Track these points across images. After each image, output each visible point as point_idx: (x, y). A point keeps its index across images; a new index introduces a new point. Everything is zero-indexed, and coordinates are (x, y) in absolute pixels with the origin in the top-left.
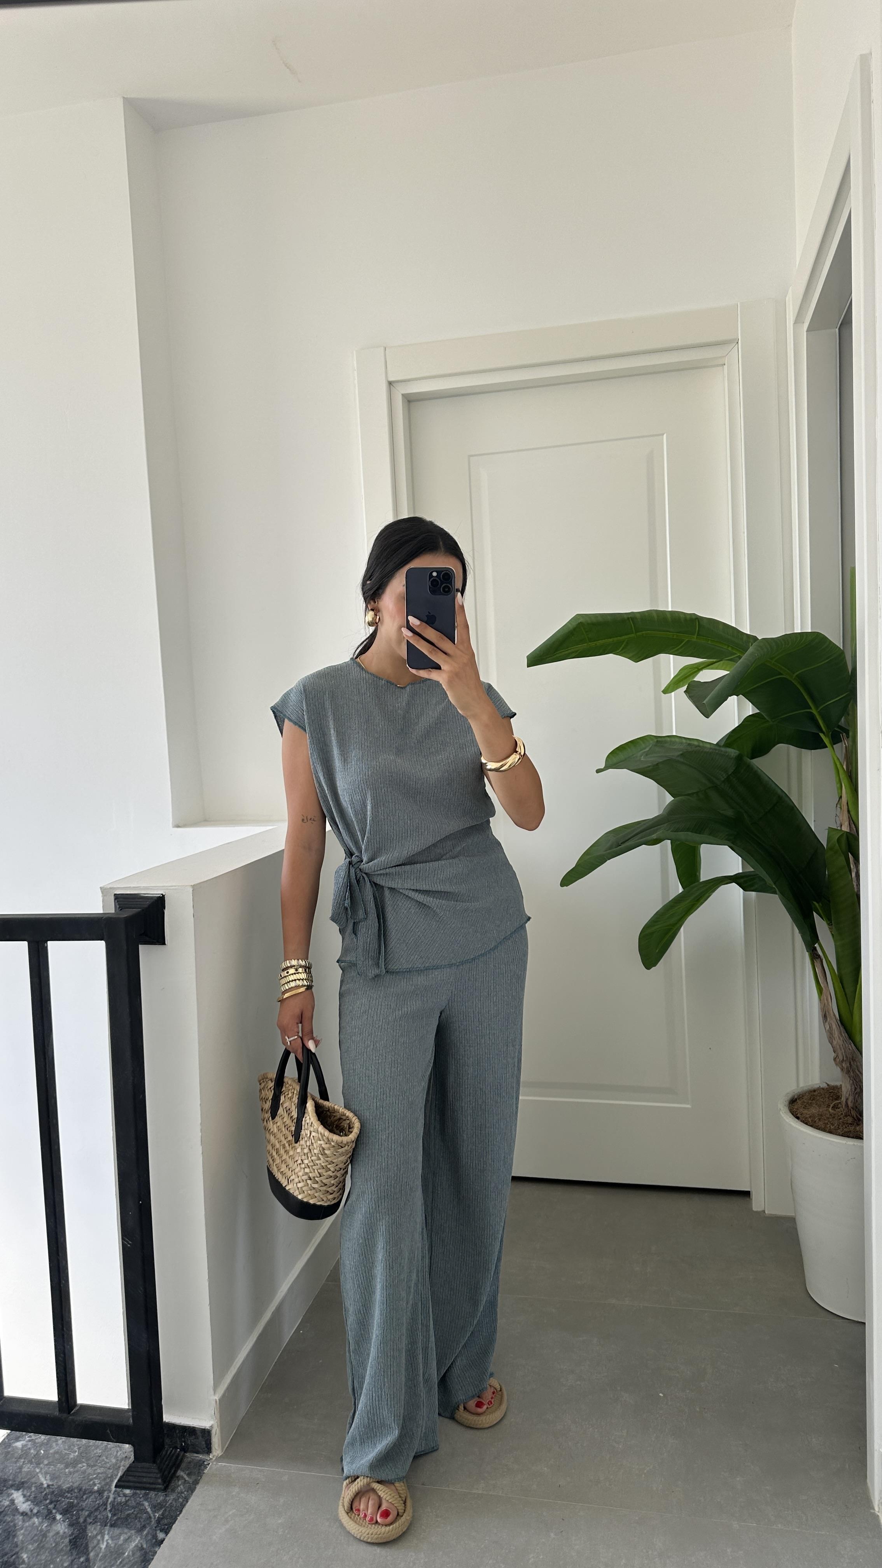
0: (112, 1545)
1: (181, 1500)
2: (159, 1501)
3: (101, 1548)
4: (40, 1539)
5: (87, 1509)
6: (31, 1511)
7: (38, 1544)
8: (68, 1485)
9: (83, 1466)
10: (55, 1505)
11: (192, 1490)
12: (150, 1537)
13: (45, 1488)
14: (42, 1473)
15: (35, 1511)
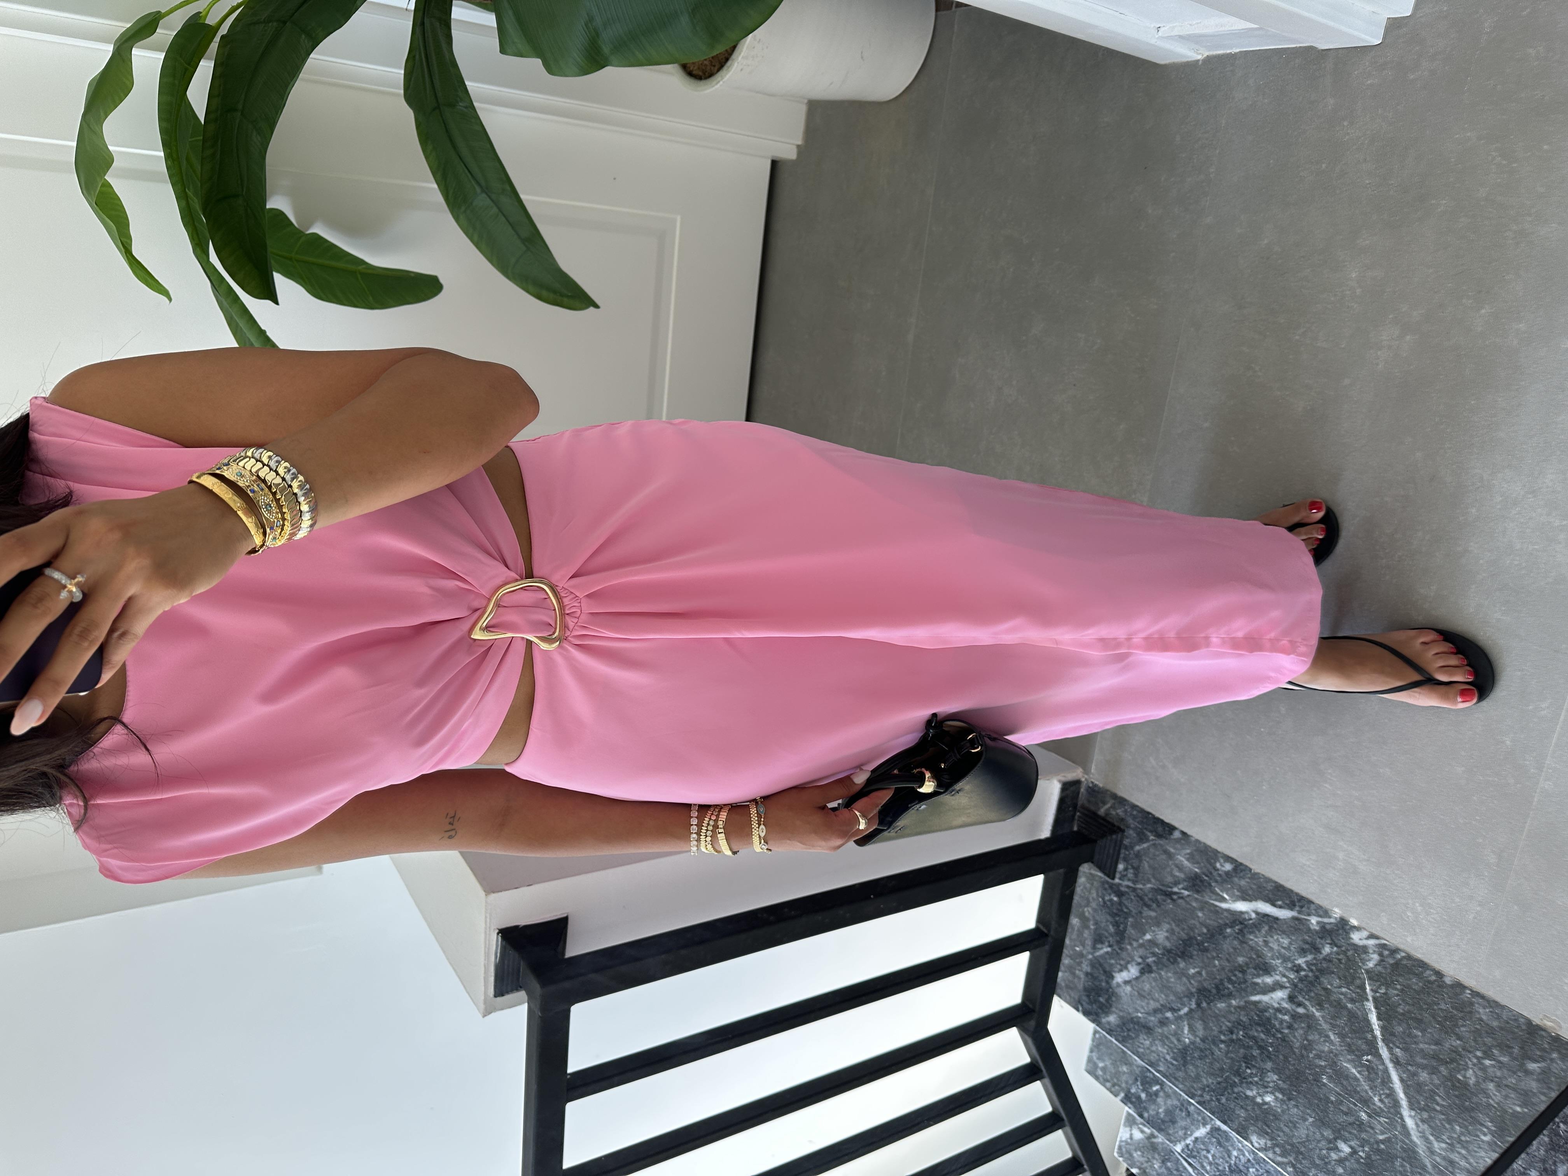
0: (1185, 884)
1: (1135, 813)
2: (1135, 835)
3: (1189, 896)
4: (1172, 955)
5: (1140, 909)
6: (1139, 964)
7: (1180, 957)
8: (1111, 927)
9: (1088, 911)
10: (1134, 940)
11: (1122, 801)
12: (1178, 846)
13: (1114, 949)
14: (1094, 952)
15: (1140, 960)
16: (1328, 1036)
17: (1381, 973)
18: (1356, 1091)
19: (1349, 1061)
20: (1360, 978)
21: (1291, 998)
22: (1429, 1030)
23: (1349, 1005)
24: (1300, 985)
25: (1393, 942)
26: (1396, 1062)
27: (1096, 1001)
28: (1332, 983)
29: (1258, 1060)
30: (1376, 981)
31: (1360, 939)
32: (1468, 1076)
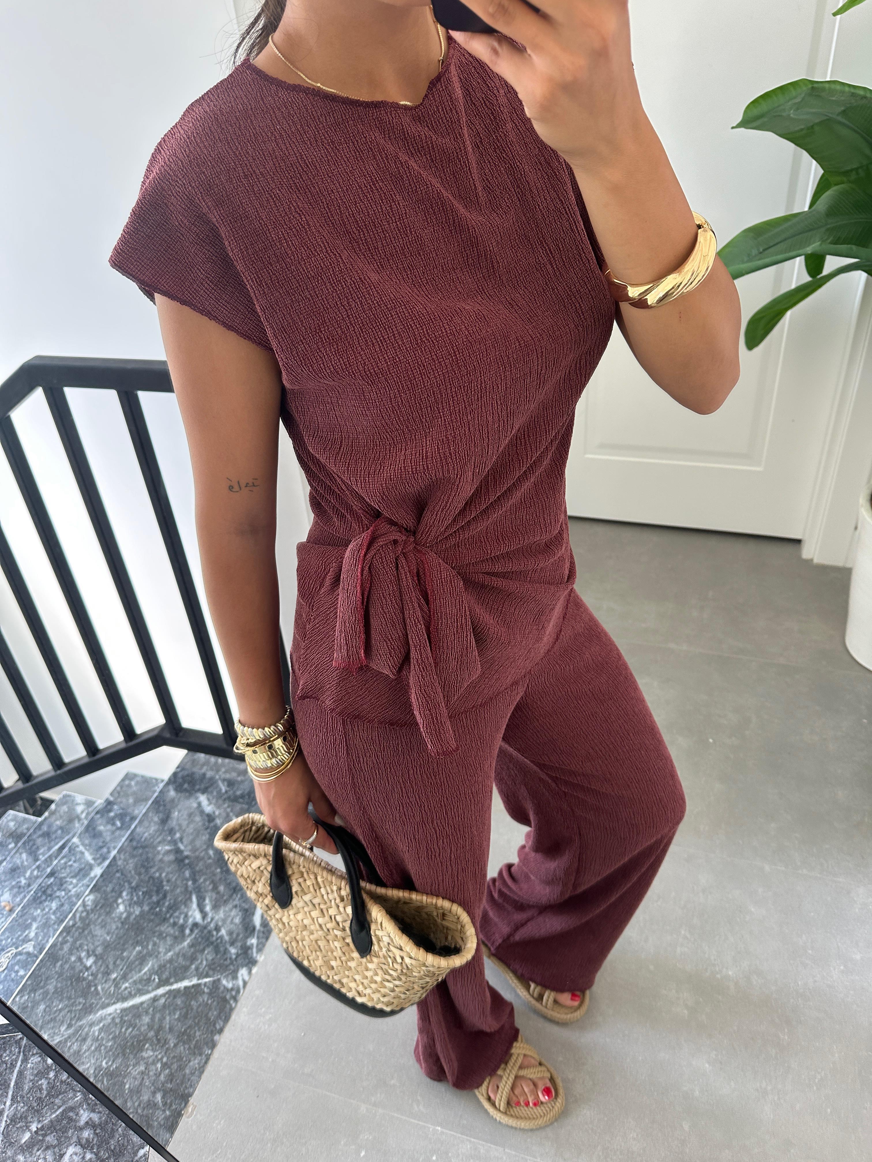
6: (214, 813)
8: (240, 792)
10: (232, 809)
13: (224, 794)
14: (221, 780)
15: (217, 813)
16: (170, 950)
17: (219, 989)
18: (131, 971)
19: (153, 965)
20: (214, 974)
21: (195, 925)
22: (179, 1024)
23: (193, 967)
24: (206, 931)
25: (243, 998)
26: (155, 999)
27: (184, 781)
28: (209, 955)
29: (150, 901)
30: (213, 986)
31: (242, 975)
32: (148, 1052)
